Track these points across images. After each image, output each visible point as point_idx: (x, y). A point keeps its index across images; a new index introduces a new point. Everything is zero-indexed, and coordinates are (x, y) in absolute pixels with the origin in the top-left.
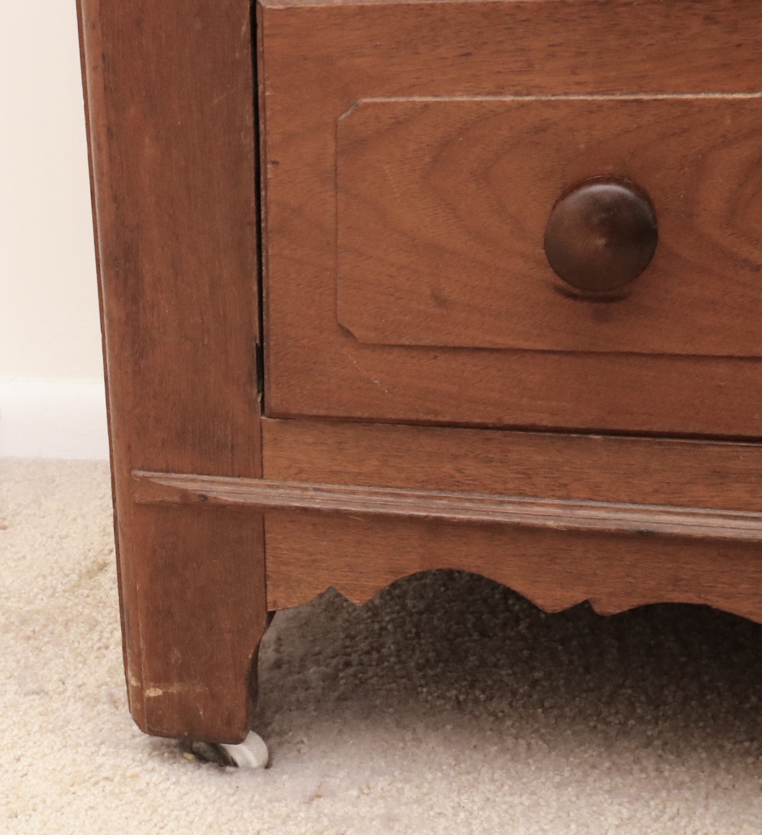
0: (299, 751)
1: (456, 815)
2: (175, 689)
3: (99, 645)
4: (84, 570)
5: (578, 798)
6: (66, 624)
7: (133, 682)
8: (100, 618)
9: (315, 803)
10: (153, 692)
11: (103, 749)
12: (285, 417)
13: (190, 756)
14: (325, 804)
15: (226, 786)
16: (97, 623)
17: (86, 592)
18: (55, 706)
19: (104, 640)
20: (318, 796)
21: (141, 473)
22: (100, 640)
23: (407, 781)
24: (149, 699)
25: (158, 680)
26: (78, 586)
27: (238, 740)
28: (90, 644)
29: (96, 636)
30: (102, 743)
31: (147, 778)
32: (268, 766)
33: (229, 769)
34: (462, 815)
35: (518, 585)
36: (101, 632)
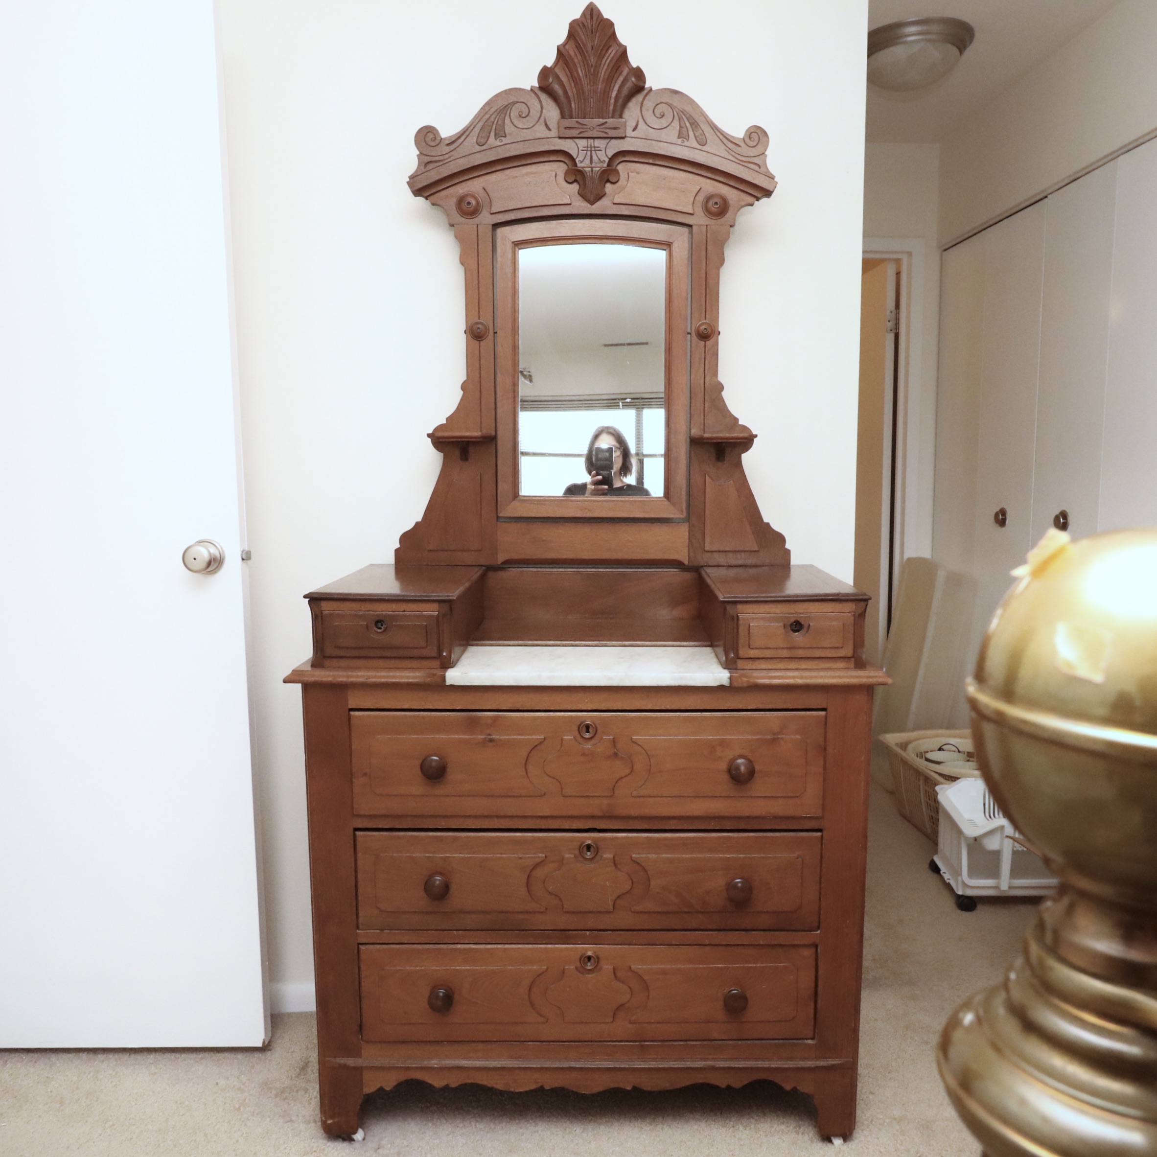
0: (374, 1132)
1: (418, 1149)
2: (336, 1120)
3: (309, 1099)
4: (301, 1067)
5: (452, 1138)
6: (297, 1091)
7: (324, 1119)
8: (308, 1088)
9: (378, 1151)
10: (329, 1122)
11: (313, 1141)
12: (368, 1042)
13: (341, 1139)
14: (381, 1151)
15: (351, 1149)
16: (308, 1089)
17: (303, 1077)
18: (296, 1125)
19: (310, 1097)
20: (379, 1148)
21: (327, 1059)
22: (309, 1097)
23: (405, 1139)
24: (329, 1124)
25: (332, 1117)
26: (299, 1074)
27: (355, 1133)
28: (306, 1098)
29: (307, 1095)
30: (312, 1138)
31: (327, 1149)
32: (364, 1139)
33: (352, 1142)
34: (420, 1149)
35: (430, 1082)
36: (309, 1093)
